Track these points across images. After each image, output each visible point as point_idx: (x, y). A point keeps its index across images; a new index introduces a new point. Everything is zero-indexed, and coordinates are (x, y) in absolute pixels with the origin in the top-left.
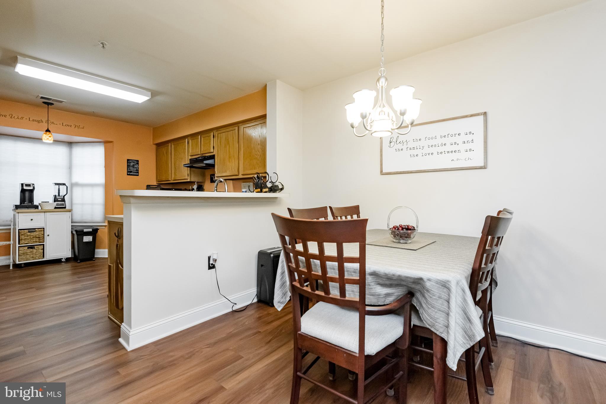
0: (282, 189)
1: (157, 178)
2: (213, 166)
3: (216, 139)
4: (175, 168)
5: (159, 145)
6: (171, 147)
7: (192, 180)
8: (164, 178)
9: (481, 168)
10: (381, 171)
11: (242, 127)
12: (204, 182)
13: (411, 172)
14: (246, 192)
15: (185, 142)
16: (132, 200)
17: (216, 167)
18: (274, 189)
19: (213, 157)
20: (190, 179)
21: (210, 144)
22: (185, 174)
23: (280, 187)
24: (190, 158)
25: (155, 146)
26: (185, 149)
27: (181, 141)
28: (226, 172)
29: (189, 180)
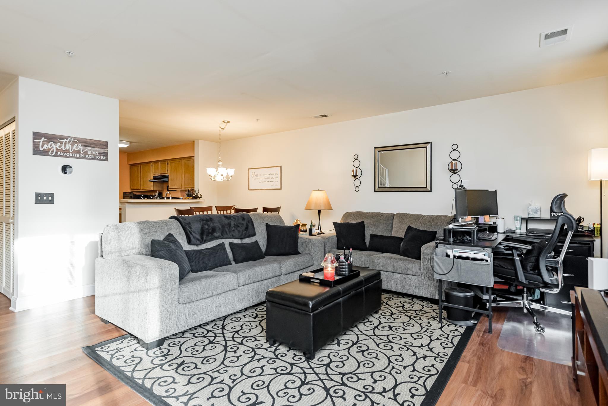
0: (201, 197)
1: (130, 187)
2: (167, 182)
3: (169, 165)
4: (143, 181)
5: (132, 165)
6: (141, 168)
7: (155, 190)
8: (135, 188)
9: (279, 189)
10: (249, 189)
11: (183, 161)
12: (163, 191)
13: (259, 190)
14: (182, 199)
15: (150, 165)
16: (126, 204)
17: (169, 182)
18: (196, 197)
19: (167, 177)
20: (154, 189)
21: (166, 168)
22: (150, 186)
23: (199, 196)
24: (153, 175)
25: (129, 166)
26: (150, 169)
27: (148, 164)
28: (174, 186)
29: (152, 190)
